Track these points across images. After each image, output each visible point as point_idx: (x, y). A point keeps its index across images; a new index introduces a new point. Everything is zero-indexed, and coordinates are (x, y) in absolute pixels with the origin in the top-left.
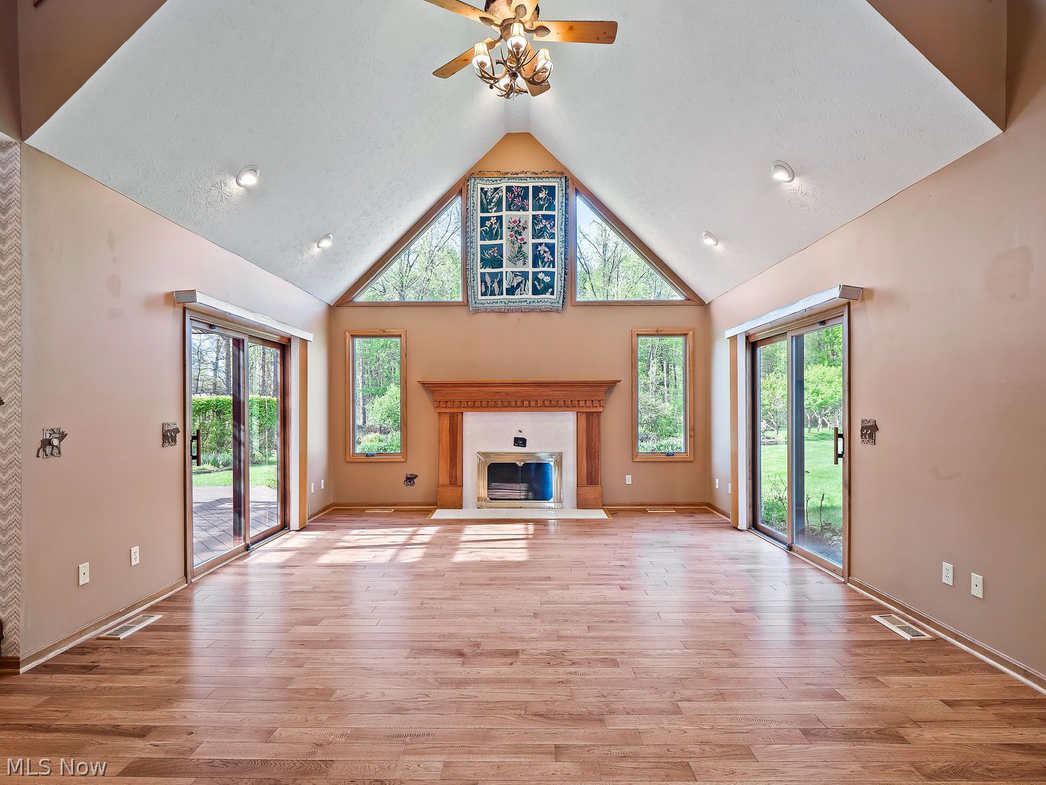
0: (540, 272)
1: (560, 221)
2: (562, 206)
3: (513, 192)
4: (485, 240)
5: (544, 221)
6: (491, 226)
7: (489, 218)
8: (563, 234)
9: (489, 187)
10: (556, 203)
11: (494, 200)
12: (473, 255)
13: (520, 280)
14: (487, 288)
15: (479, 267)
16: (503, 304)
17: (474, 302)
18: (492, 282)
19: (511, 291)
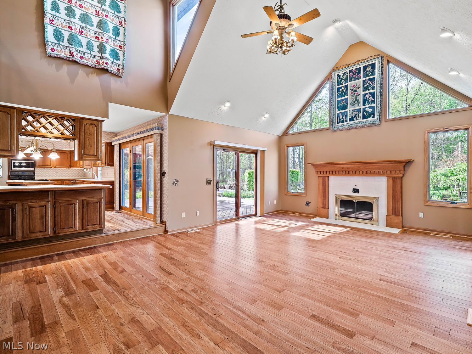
0: (367, 108)
1: (378, 79)
2: (379, 72)
3: (353, 72)
4: (339, 98)
5: (369, 82)
6: (342, 91)
7: (341, 88)
8: (380, 86)
9: (341, 73)
10: (376, 71)
11: (344, 78)
12: (334, 106)
13: (356, 113)
14: (340, 119)
15: (336, 111)
16: (348, 126)
17: (334, 127)
18: (343, 116)
19: (352, 119)
